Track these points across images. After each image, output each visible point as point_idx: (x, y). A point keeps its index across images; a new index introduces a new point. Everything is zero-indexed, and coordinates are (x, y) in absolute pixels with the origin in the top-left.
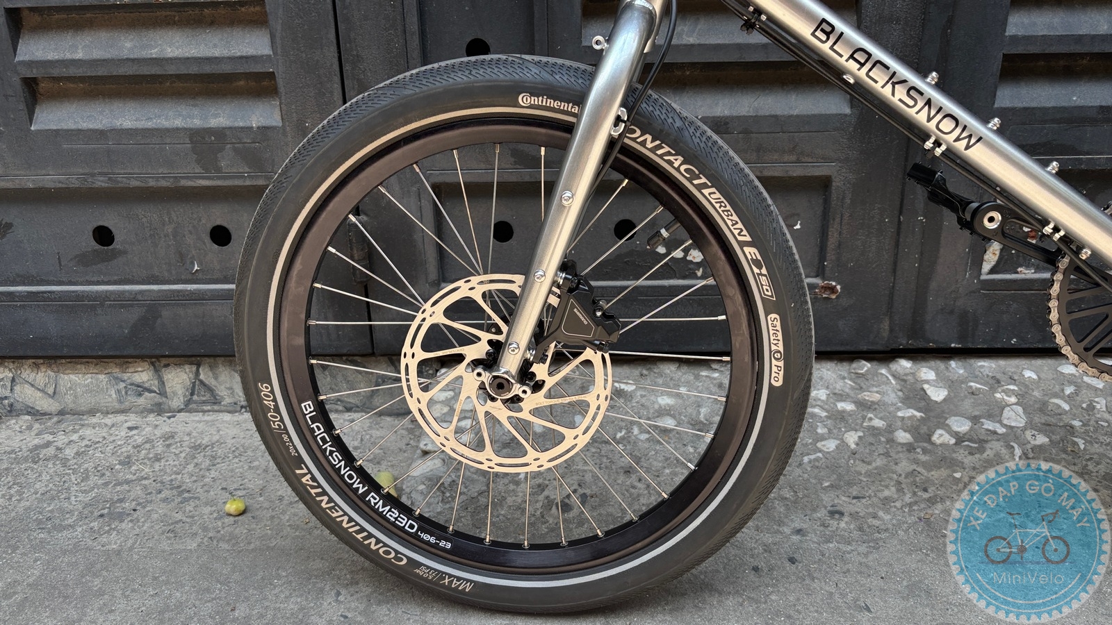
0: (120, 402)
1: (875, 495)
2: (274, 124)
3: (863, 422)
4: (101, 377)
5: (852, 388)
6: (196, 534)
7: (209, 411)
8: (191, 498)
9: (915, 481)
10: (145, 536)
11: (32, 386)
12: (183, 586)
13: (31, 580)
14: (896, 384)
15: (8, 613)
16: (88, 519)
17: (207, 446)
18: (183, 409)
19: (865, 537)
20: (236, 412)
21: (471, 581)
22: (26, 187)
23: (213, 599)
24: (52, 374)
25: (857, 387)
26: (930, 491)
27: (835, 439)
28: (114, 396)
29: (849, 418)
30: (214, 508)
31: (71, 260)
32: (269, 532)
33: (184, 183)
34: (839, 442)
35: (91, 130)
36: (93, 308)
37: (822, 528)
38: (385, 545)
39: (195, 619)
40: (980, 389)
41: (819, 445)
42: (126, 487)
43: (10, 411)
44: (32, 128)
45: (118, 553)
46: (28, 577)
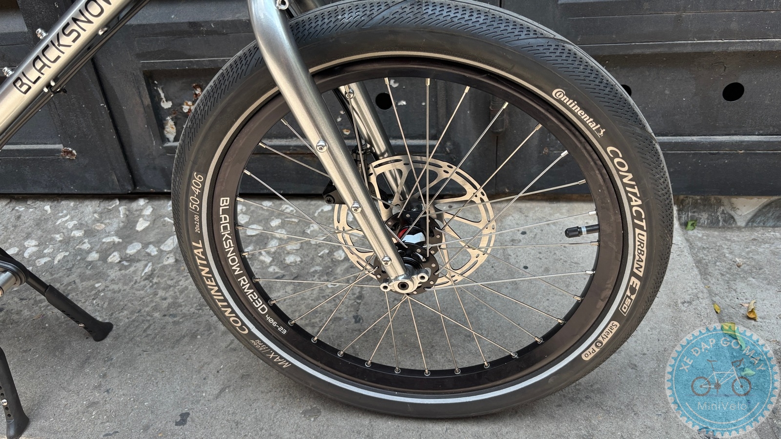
5: (95, 220)
14: (123, 218)
25: (99, 219)
27: (50, 256)
29: (72, 242)
34: (50, 259)
40: (169, 222)
41: (37, 261)
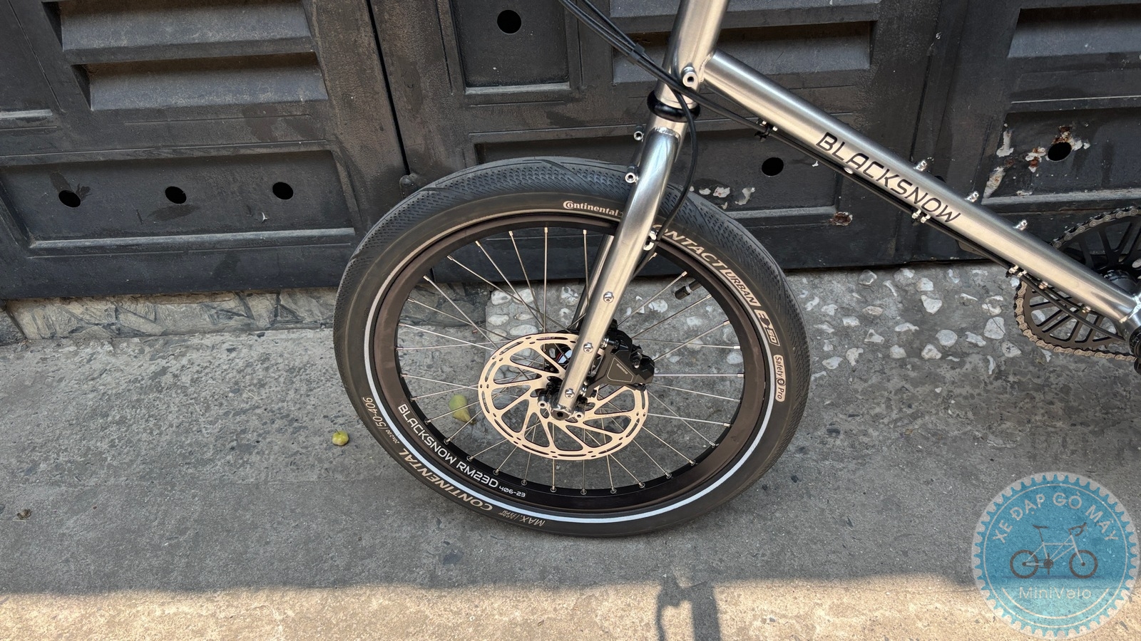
0: (214, 324)
1: (868, 413)
2: (320, 97)
3: (865, 338)
4: (194, 306)
5: (858, 302)
6: (313, 466)
7: (293, 328)
8: (300, 427)
9: (902, 398)
10: (273, 469)
11: (135, 314)
12: (316, 518)
13: (196, 516)
14: (898, 296)
15: (187, 548)
16: (223, 452)
17: (300, 369)
18: (269, 328)
19: (855, 453)
20: (317, 328)
21: (543, 519)
22: (96, 160)
23: (343, 530)
24: (150, 305)
25: (863, 300)
26: (913, 406)
27: (839, 356)
28: (208, 319)
29: (853, 334)
30: (322, 438)
31: (150, 215)
32: (373, 461)
33: (243, 152)
34: (841, 359)
35: (148, 109)
36: (179, 256)
37: (821, 446)
38: (475, 498)
39: (333, 549)
40: (970, 300)
41: (824, 363)
42: (243, 417)
43: (119, 334)
44: (92, 109)
45: (257, 486)
46: (192, 513)
